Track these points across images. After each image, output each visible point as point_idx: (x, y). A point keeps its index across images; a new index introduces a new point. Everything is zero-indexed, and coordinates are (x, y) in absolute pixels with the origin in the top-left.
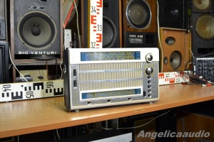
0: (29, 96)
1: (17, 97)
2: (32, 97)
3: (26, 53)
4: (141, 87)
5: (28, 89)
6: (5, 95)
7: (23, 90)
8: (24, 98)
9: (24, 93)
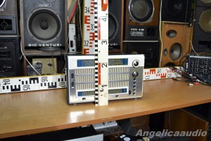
0: (26, 88)
1: (16, 89)
2: (28, 90)
3: (35, 45)
4: (127, 87)
5: (25, 83)
6: (6, 88)
7: (21, 83)
8: (22, 90)
9: (22, 86)
